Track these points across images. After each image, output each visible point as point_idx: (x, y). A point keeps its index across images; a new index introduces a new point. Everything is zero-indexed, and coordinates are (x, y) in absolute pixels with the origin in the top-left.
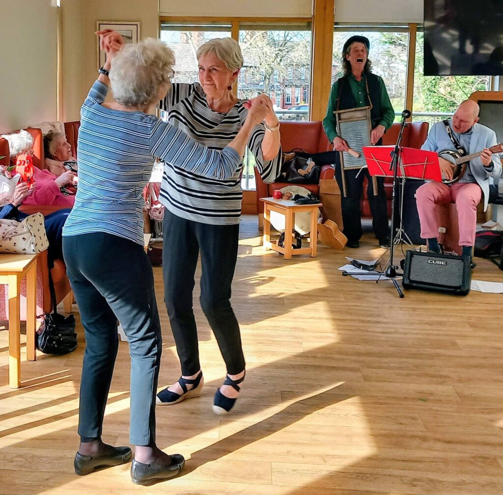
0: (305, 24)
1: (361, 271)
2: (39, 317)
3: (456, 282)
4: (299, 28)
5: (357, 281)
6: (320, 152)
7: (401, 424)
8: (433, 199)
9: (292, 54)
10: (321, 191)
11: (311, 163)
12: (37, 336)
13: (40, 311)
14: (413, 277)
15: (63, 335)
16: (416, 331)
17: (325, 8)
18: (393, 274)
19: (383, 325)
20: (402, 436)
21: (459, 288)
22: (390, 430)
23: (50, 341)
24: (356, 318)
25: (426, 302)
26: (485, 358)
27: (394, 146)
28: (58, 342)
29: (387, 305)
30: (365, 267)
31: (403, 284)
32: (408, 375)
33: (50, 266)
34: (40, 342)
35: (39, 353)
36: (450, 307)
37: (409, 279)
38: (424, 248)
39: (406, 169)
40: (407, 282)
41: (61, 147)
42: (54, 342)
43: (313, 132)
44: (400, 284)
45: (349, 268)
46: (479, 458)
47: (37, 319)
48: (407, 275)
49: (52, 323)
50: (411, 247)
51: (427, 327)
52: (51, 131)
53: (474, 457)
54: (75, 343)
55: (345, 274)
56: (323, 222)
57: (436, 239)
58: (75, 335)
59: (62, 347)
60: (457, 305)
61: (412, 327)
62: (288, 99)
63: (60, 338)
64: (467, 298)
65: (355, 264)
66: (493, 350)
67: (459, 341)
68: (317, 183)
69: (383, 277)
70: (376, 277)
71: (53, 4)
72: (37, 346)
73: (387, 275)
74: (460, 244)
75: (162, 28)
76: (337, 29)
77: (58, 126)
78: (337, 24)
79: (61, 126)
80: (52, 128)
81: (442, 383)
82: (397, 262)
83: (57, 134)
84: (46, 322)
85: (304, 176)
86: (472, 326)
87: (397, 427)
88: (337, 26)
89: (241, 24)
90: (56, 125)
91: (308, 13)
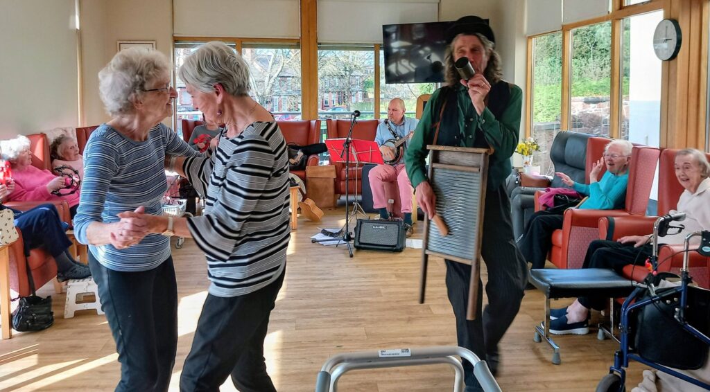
0: (295, 44)
1: (328, 238)
2: (14, 300)
3: (392, 241)
4: (290, 47)
5: (322, 246)
6: (309, 144)
7: (312, 363)
8: (380, 178)
9: (325, 67)
10: (308, 175)
11: (300, 154)
12: (11, 317)
13: (15, 294)
14: (361, 241)
15: (37, 314)
16: (353, 284)
17: (309, 32)
18: (349, 239)
19: (328, 281)
20: (309, 373)
21: (395, 246)
22: (301, 369)
23: (24, 320)
24: (309, 277)
25: (369, 259)
26: (397, 301)
27: (346, 139)
28: (32, 321)
29: (338, 265)
30: (332, 234)
31: (354, 246)
32: (333, 321)
33: (26, 254)
34: (14, 322)
35: (14, 332)
36: (385, 262)
37: (359, 241)
38: (377, 217)
39: (358, 156)
40: (357, 244)
41: (69, 150)
42: (28, 321)
43: (303, 129)
44: (352, 246)
45: (319, 237)
46: (364, 384)
47: (11, 302)
48: (357, 239)
49: (26, 305)
50: (364, 216)
51: (363, 280)
52: (63, 135)
53: (359, 384)
54: (52, 320)
55: (314, 241)
56: (303, 200)
57: (385, 209)
58: (52, 313)
59: (37, 325)
60: (391, 260)
61: (350, 281)
62: (326, 103)
63: (33, 317)
64: (402, 254)
65: (325, 233)
66: (406, 295)
67: (382, 290)
68: (304, 169)
69: (342, 242)
70: (337, 242)
71: (71, 27)
72: (11, 326)
73: (344, 240)
74: (402, 212)
75: (175, 46)
77: (70, 132)
78: (320, 44)
79: (73, 131)
80: (64, 133)
81: (356, 326)
82: (351, 229)
83: (68, 138)
84: (20, 304)
85: (294, 164)
86: (398, 276)
87: (308, 366)
88: (321, 46)
89: (244, 43)
90: (68, 130)
91: (297, 35)
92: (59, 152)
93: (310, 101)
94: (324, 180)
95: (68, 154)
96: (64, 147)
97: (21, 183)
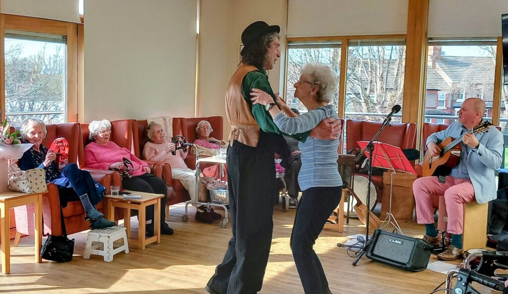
2: (44, 236)
8: (425, 189)
14: (375, 252)
31: (367, 256)
37: (371, 252)
39: (392, 162)
40: (369, 254)
41: (156, 134)
42: (49, 253)
48: (370, 249)
55: (339, 245)
56: (357, 205)
63: (54, 251)
74: (448, 232)
75: (288, 47)
76: (431, 44)
78: (431, 39)
83: (154, 125)
88: (430, 41)
89: (351, 41)
90: (166, 118)
91: (404, 30)
92: (149, 135)
93: (411, 103)
94: (402, 188)
95: (155, 137)
96: (152, 132)
97: (95, 154)
